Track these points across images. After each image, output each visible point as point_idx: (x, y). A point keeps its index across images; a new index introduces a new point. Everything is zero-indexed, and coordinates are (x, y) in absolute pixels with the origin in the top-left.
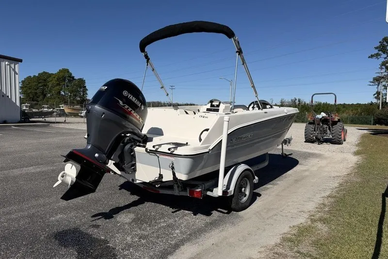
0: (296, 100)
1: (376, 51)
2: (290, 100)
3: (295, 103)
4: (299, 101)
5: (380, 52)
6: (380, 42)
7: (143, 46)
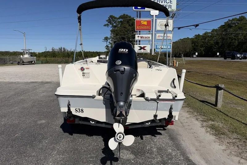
0: (62, 48)
1: (107, 23)
2: (58, 49)
3: (61, 50)
4: (64, 49)
5: (109, 24)
6: (109, 18)
7: (81, 10)
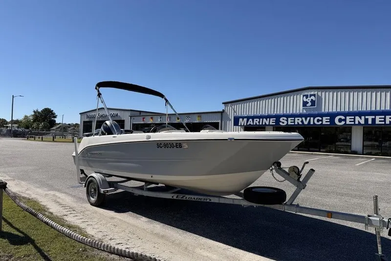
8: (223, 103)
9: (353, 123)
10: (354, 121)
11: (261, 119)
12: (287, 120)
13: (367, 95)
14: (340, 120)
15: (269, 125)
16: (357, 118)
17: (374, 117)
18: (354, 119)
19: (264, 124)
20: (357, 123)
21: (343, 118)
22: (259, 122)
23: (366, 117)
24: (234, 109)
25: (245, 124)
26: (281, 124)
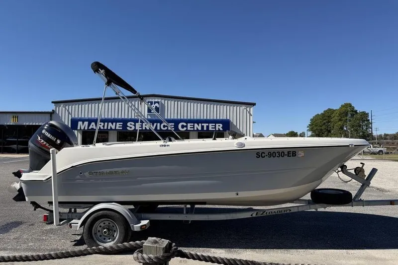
8: (53, 102)
9: (193, 129)
10: (194, 128)
11: (106, 124)
12: (135, 125)
13: (201, 106)
14: (183, 126)
15: (115, 129)
16: (196, 125)
17: (208, 124)
18: (194, 125)
19: (109, 128)
20: (195, 129)
21: (185, 124)
22: (104, 126)
23: (203, 124)
24: (68, 111)
25: (86, 128)
26: (128, 128)
